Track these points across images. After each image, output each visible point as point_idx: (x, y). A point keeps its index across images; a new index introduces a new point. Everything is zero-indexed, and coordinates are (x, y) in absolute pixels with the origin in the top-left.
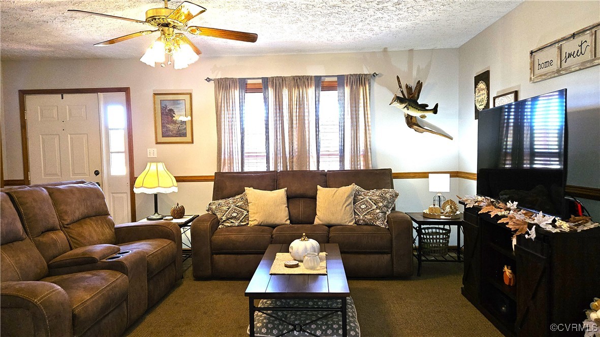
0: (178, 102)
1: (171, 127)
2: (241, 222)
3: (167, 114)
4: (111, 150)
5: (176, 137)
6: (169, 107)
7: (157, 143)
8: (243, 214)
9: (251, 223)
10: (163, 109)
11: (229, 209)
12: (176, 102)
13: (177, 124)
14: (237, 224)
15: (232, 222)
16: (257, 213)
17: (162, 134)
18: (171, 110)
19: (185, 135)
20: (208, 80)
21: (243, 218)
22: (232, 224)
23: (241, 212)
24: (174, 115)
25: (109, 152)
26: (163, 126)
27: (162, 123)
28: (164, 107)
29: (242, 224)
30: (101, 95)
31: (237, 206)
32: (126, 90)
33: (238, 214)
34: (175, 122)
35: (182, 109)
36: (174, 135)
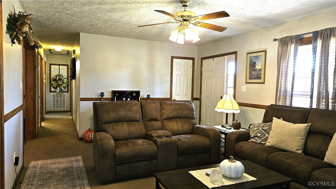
0: (259, 57)
1: (253, 73)
2: (262, 141)
3: (253, 65)
4: (228, 86)
5: (256, 79)
6: (254, 61)
7: (247, 83)
8: (265, 136)
9: (268, 144)
10: (251, 62)
11: (257, 130)
12: (257, 57)
13: (257, 71)
14: (259, 141)
15: (256, 140)
16: (272, 137)
17: (249, 78)
18: (255, 63)
19: (260, 78)
20: (275, 40)
21: (264, 139)
22: (256, 141)
23: (264, 134)
24: (256, 66)
25: (227, 87)
26: (250, 73)
27: (249, 71)
28: (251, 61)
29: (262, 142)
30: (226, 57)
31: (263, 130)
32: (235, 53)
33: (261, 135)
34: (256, 70)
35: (260, 62)
36: (255, 78)
